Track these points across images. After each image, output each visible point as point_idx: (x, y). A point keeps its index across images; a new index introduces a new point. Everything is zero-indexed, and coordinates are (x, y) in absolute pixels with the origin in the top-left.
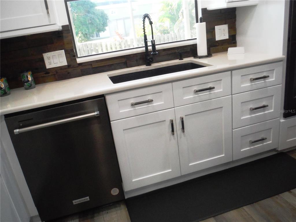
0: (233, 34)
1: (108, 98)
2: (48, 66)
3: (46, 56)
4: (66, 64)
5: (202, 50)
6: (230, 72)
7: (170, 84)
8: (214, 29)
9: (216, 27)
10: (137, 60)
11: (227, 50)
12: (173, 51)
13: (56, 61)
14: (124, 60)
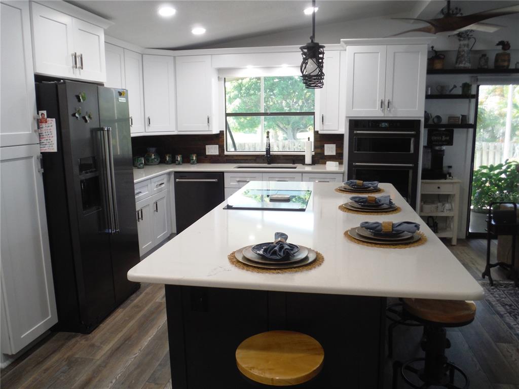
0: (339, 152)
1: (225, 174)
2: (207, 154)
3: (207, 147)
4: (218, 154)
5: (308, 160)
6: (301, 174)
7: (261, 174)
8: (324, 146)
9: (325, 145)
10: (263, 160)
11: (325, 164)
12: (291, 157)
13: (212, 151)
14: (254, 158)
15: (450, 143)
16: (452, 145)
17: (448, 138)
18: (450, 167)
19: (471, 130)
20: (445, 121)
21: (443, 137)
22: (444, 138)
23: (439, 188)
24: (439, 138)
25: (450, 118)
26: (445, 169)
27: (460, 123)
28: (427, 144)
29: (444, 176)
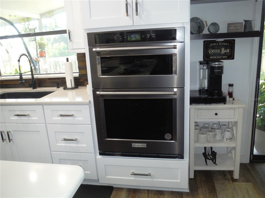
15: (231, 56)
16: (233, 58)
17: (228, 51)
18: (231, 85)
19: (257, 39)
20: (223, 30)
21: (223, 49)
22: (223, 51)
23: (216, 114)
24: (218, 51)
25: (229, 25)
26: (225, 89)
27: (243, 31)
28: (204, 59)
29: (222, 100)
